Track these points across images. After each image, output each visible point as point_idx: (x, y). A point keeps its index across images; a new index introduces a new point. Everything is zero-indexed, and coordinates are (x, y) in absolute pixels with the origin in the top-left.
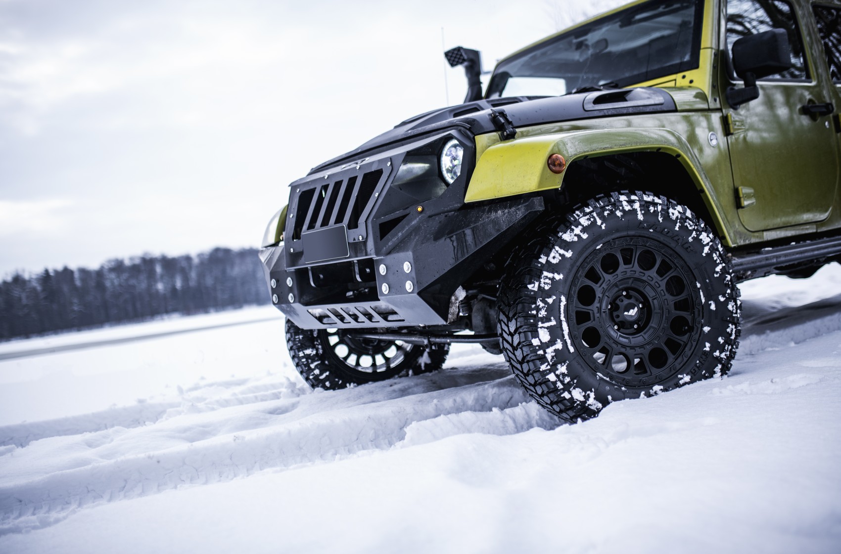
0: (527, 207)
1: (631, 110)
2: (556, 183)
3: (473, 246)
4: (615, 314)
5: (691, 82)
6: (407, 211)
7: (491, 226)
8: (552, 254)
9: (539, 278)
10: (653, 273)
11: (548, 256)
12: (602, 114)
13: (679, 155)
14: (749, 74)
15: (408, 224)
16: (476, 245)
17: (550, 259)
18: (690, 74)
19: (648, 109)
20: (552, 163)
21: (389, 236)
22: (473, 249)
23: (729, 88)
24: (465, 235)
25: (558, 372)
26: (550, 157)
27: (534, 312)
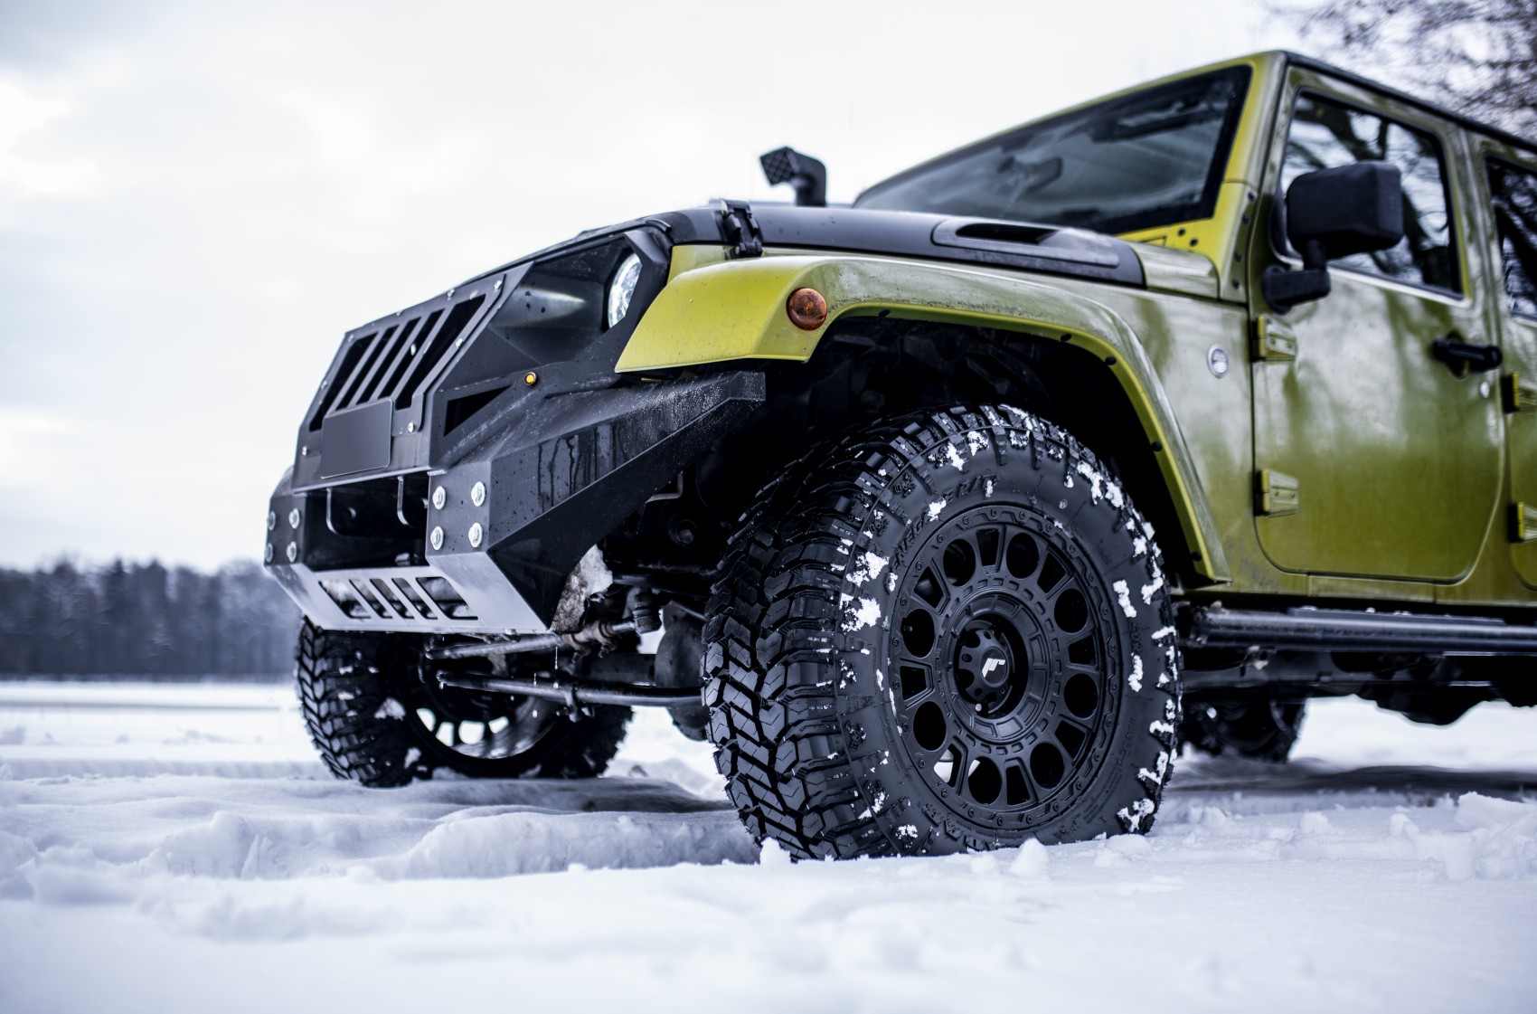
0: (726, 391)
1: (1038, 264)
2: (799, 347)
3: (608, 461)
5: (1194, 242)
6: (506, 381)
7: (650, 421)
12: (970, 256)
13: (1112, 360)
14: (1314, 244)
15: (503, 407)
16: (615, 462)
18: (1193, 228)
19: (1078, 270)
20: (798, 309)
21: (462, 428)
22: (607, 470)
23: (1269, 270)
24: (597, 435)
26: (793, 293)
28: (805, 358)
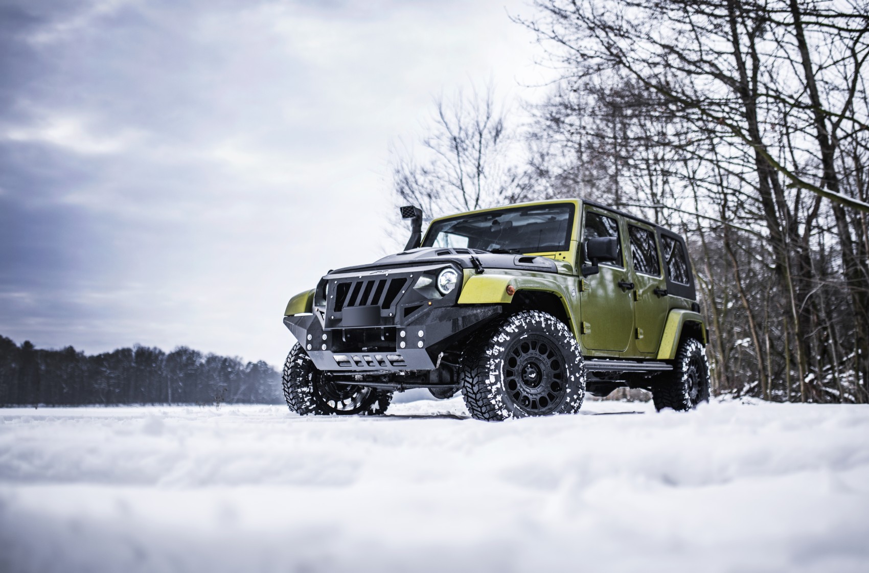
0: (494, 310)
1: (536, 269)
2: (509, 300)
3: (462, 326)
4: (524, 375)
5: (564, 258)
6: (422, 303)
7: (473, 317)
8: (500, 337)
9: (492, 348)
10: (545, 356)
11: (498, 337)
12: (522, 268)
13: (561, 297)
14: (595, 259)
15: (422, 310)
16: (463, 326)
17: (499, 339)
18: (564, 253)
19: (544, 270)
20: (508, 289)
21: (410, 315)
22: (461, 328)
23: (583, 265)
24: (458, 320)
25: (497, 400)
26: (508, 287)
27: (488, 366)
28: (510, 302)
